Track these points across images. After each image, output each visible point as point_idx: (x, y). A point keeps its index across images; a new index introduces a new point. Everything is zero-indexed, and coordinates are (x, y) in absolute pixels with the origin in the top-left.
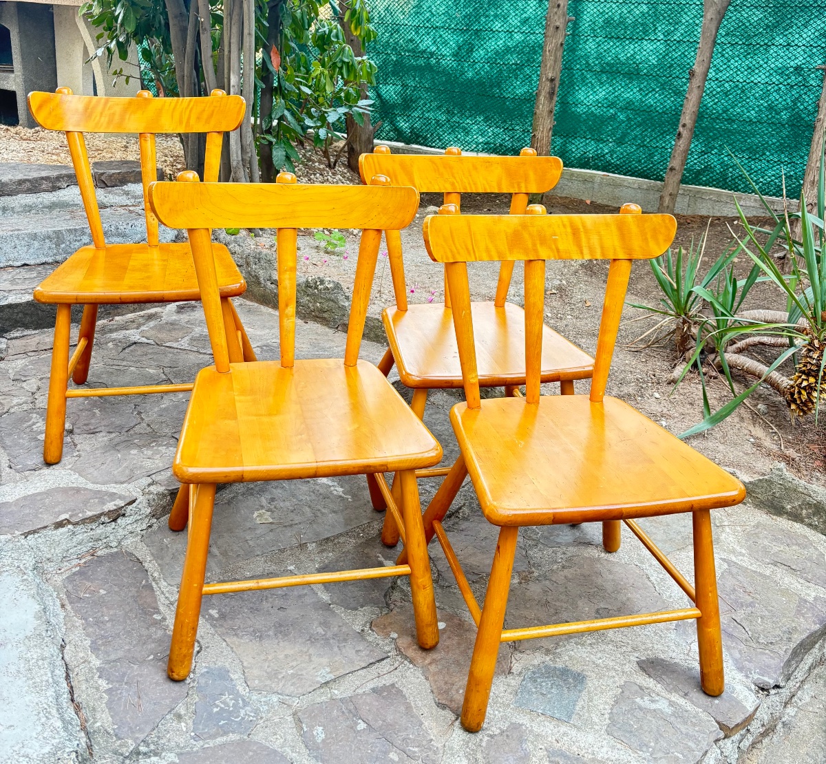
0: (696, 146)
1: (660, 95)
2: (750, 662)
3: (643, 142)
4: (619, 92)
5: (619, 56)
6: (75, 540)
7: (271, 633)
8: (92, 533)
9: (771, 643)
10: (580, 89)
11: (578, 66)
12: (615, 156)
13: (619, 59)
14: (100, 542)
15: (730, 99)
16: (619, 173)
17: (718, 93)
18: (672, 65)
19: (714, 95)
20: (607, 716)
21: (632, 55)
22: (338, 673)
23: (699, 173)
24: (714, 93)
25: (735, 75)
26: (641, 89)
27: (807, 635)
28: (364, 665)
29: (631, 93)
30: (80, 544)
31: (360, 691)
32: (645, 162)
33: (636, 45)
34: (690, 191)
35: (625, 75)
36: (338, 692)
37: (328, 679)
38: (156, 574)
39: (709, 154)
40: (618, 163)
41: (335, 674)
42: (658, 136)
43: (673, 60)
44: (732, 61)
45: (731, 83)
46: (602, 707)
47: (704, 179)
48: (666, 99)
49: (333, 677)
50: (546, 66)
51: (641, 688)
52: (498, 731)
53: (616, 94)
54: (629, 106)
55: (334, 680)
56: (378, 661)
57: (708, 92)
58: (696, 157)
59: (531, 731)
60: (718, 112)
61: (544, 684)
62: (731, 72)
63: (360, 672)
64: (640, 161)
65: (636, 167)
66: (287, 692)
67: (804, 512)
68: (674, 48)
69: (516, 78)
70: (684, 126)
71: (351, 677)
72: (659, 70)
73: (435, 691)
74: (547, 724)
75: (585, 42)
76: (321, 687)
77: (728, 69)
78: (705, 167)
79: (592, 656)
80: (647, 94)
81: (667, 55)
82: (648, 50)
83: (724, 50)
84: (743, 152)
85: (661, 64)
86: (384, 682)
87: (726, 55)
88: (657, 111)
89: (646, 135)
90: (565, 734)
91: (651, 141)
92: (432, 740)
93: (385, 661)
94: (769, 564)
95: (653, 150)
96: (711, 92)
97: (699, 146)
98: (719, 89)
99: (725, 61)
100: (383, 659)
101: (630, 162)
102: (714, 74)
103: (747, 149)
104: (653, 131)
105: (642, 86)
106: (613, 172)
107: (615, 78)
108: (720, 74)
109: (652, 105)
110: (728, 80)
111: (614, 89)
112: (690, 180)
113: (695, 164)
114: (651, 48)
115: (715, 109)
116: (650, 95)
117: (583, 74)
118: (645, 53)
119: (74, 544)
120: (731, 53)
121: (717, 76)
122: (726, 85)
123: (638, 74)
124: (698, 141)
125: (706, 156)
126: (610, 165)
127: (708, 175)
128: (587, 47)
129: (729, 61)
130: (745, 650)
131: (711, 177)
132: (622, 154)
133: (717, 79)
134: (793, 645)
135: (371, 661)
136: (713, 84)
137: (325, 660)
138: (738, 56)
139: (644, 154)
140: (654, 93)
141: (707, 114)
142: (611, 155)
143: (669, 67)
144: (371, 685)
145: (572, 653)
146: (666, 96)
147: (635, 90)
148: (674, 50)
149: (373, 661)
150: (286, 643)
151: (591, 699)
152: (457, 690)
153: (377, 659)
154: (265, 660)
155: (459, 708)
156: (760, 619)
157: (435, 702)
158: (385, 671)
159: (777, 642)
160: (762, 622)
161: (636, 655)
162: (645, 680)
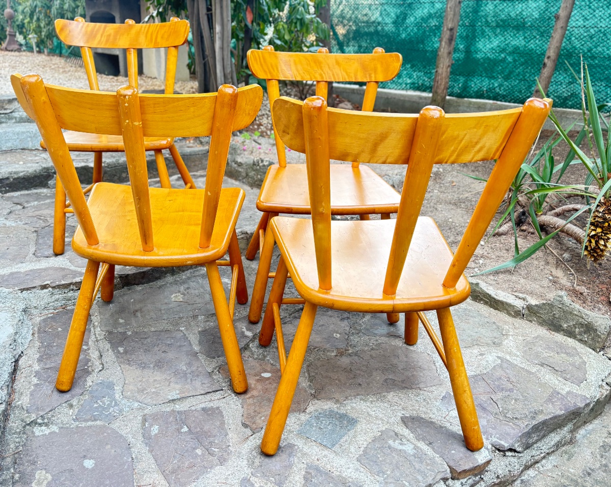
0: (565, 78)
1: (539, 41)
2: (493, 429)
3: (524, 77)
4: (509, 41)
5: (511, 14)
6: (53, 298)
7: (152, 366)
8: (65, 295)
9: (516, 418)
10: (480, 40)
11: (479, 24)
12: (502, 88)
13: (510, 16)
14: (70, 302)
15: (594, 41)
16: (505, 101)
17: (585, 37)
18: (550, 18)
19: (582, 39)
20: (362, 449)
21: (520, 12)
22: (183, 395)
23: (566, 99)
24: (582, 37)
25: (599, 22)
26: (525, 37)
27: (550, 417)
28: (203, 392)
29: (518, 41)
30: (57, 300)
31: (193, 408)
32: (525, 92)
33: (524, 4)
34: (558, 112)
35: (513, 28)
36: (178, 407)
37: (175, 398)
38: (96, 324)
39: (575, 84)
40: (505, 93)
41: (181, 395)
42: (536, 72)
43: (551, 14)
44: (597, 11)
45: (595, 29)
46: (361, 442)
47: (570, 103)
48: (544, 43)
49: (179, 397)
50: (447, 19)
51: (396, 434)
53: (507, 42)
54: (516, 50)
55: (179, 399)
56: (214, 391)
57: (577, 36)
58: (564, 86)
59: (301, 451)
60: (584, 51)
61: (324, 422)
62: (596, 20)
63: (199, 397)
64: (521, 91)
65: (518, 96)
66: (146, 402)
67: (577, 330)
68: (552, 4)
69: (435, 36)
70: (549, 57)
71: (192, 399)
72: (540, 22)
73: (245, 416)
74: (315, 448)
75: (486, 5)
76: (169, 402)
77: (594, 18)
78: (572, 94)
79: (369, 409)
80: (530, 41)
81: (547, 10)
82: (532, 8)
83: (591, 3)
84: (602, 81)
85: (542, 19)
86: (212, 405)
87: (593, 7)
88: (537, 53)
89: (527, 72)
90: (325, 456)
91: (530, 76)
92: (229, 446)
93: (219, 392)
94: (536, 364)
95: (531, 83)
96: (580, 36)
97: (567, 78)
98: (585, 34)
99: (592, 11)
100: (217, 391)
101: (514, 92)
102: (582, 22)
103: (605, 79)
104: (532, 68)
105: (526, 35)
106: (501, 101)
107: (506, 31)
108: (587, 22)
109: (533, 49)
110: (593, 26)
111: (505, 39)
112: (559, 104)
113: (564, 92)
114: (535, 6)
115: (582, 49)
116: (532, 41)
117: (483, 29)
118: (530, 10)
119: (53, 300)
120: (596, 5)
121: (585, 24)
122: (592, 30)
123: (524, 26)
124: (566, 74)
125: (572, 85)
126: (498, 95)
127: (573, 100)
128: (487, 9)
129: (595, 11)
130: (493, 420)
131: (576, 102)
132: (508, 86)
133: (584, 26)
134: (534, 422)
135: (208, 391)
136: (581, 30)
137: (178, 386)
138: (602, 7)
139: (524, 86)
140: (535, 39)
141: (575, 53)
142: (500, 89)
143: (548, 19)
144: (203, 405)
145: (355, 405)
146: (544, 42)
147: (521, 39)
148: (552, 6)
149: (210, 391)
150: (158, 373)
151: (355, 436)
152: (261, 417)
153: (214, 390)
154: (140, 381)
155: (256, 428)
156: (514, 401)
157: (242, 422)
158: (216, 398)
159: (521, 419)
160: (515, 403)
161: (403, 412)
162: (402, 429)
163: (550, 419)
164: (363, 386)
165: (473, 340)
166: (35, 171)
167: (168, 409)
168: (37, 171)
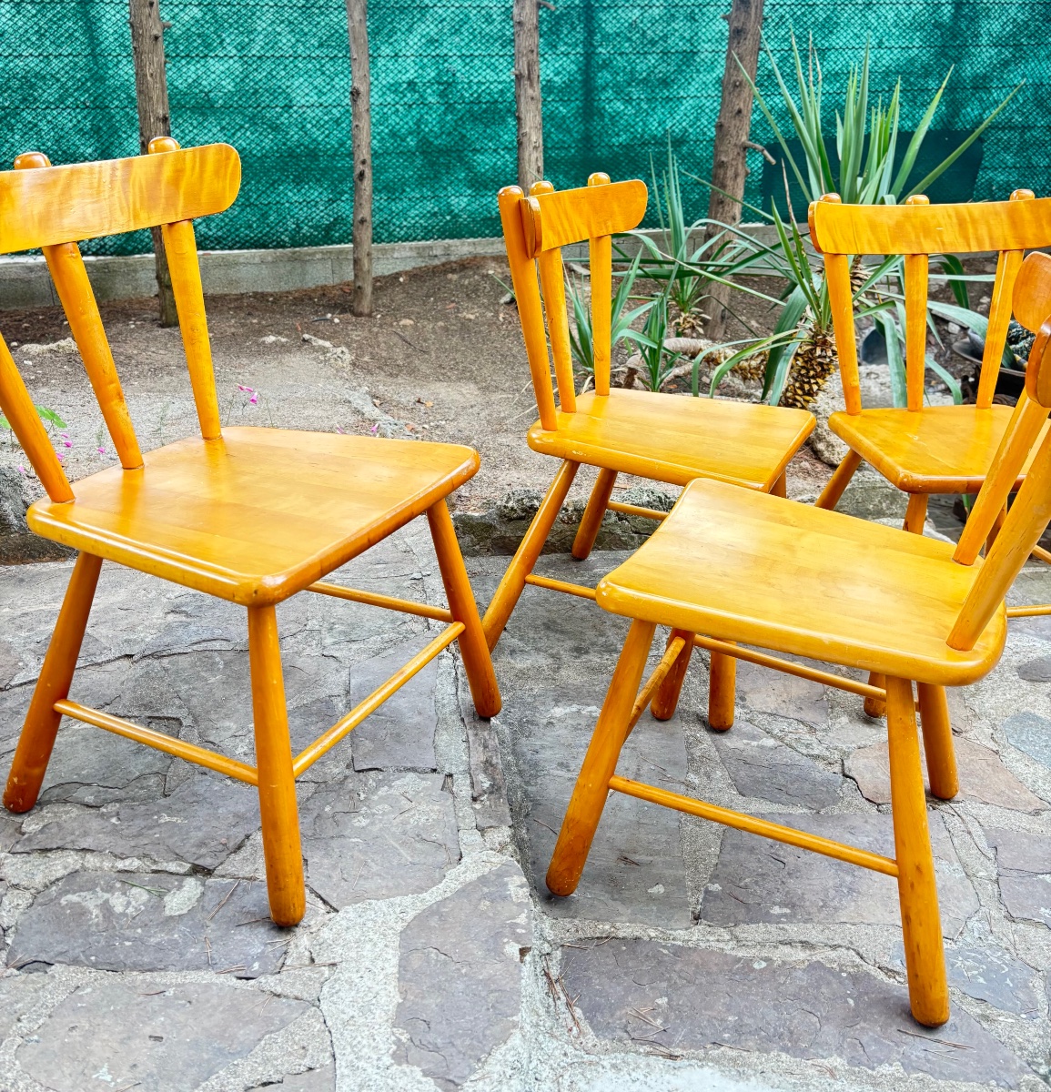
0: (321, 193)
1: (252, 133)
3: (248, 200)
4: (192, 135)
5: (176, 84)
10: (130, 136)
11: (116, 103)
12: (213, 225)
13: (177, 88)
15: (343, 129)
16: (222, 249)
17: (327, 122)
18: (256, 91)
19: (322, 126)
21: (194, 81)
23: (329, 228)
24: (322, 122)
25: (342, 97)
26: (223, 128)
32: (258, 226)
33: (198, 66)
34: (331, 253)
35: (193, 109)
39: (339, 202)
40: (220, 233)
42: (268, 188)
43: (256, 83)
44: (337, 80)
45: (339, 108)
47: (337, 235)
48: (262, 137)
53: (188, 138)
57: (314, 122)
58: (322, 208)
60: (333, 146)
62: (338, 94)
64: (250, 226)
65: (247, 235)
68: (254, 66)
70: (364, 162)
72: (240, 99)
75: (116, 65)
77: (333, 90)
78: (335, 219)
80: (234, 134)
81: (247, 76)
82: (218, 72)
83: (323, 66)
84: (380, 192)
85: (240, 91)
87: (327, 72)
88: (255, 155)
89: (250, 190)
91: (259, 196)
95: (266, 209)
96: (318, 122)
97: (325, 194)
98: (326, 118)
99: (328, 80)
101: (237, 230)
102: (316, 98)
104: (258, 182)
105: (224, 123)
106: (213, 249)
107: (180, 116)
108: (324, 98)
109: (244, 149)
110: (335, 104)
111: (182, 131)
112: (321, 240)
113: (322, 217)
114: (222, 68)
115: (328, 143)
116: (239, 134)
117: (128, 113)
118: (213, 76)
120: (332, 69)
121: (321, 101)
122: (334, 111)
123: (212, 106)
124: (321, 186)
125: (335, 205)
126: (206, 239)
127: (340, 228)
128: (121, 72)
129: (333, 80)
131: (345, 232)
132: (222, 220)
133: (321, 105)
136: (317, 111)
138: (342, 73)
139: (254, 215)
140: (243, 131)
141: (320, 150)
142: (208, 226)
143: (253, 94)
146: (261, 134)
147: (215, 130)
148: (256, 70)
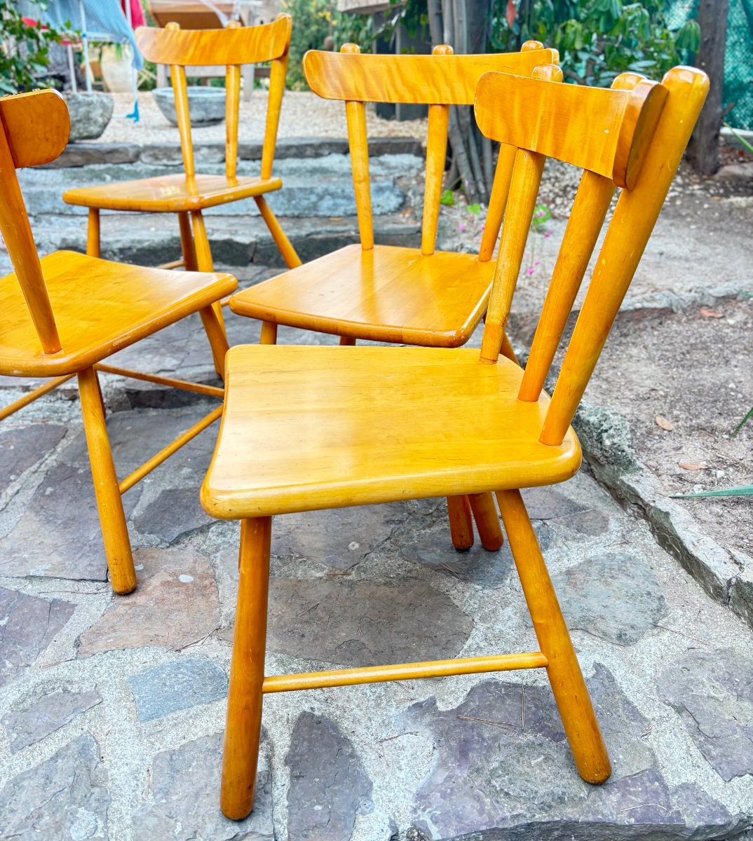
2: (444, 796)
7: (60, 522)
9: (507, 794)
20: (185, 741)
22: (50, 574)
27: (591, 818)
28: (78, 577)
31: (42, 596)
36: (30, 589)
37: (37, 574)
38: (59, 449)
41: (47, 572)
49: (43, 575)
52: (77, 690)
55: (40, 578)
56: (93, 581)
59: (101, 709)
61: (180, 676)
63: (68, 582)
71: (56, 582)
73: (93, 628)
74: (124, 712)
76: (26, 578)
86: (71, 599)
90: (122, 731)
92: (29, 665)
93: (96, 583)
94: (669, 704)
100: (97, 581)
130: (460, 781)
134: (541, 817)
135: (86, 578)
137: (57, 559)
144: (56, 596)
149: (88, 578)
150: (56, 534)
151: (196, 716)
152: (109, 638)
153: (93, 578)
154: (25, 539)
155: (86, 652)
156: (542, 757)
157: (79, 637)
158: (86, 591)
159: (518, 798)
160: (539, 765)
161: (316, 705)
162: (282, 733)
163: (590, 824)
164: (305, 640)
165: (584, 619)
166: (163, 241)
167: (13, 588)
168: (166, 241)
